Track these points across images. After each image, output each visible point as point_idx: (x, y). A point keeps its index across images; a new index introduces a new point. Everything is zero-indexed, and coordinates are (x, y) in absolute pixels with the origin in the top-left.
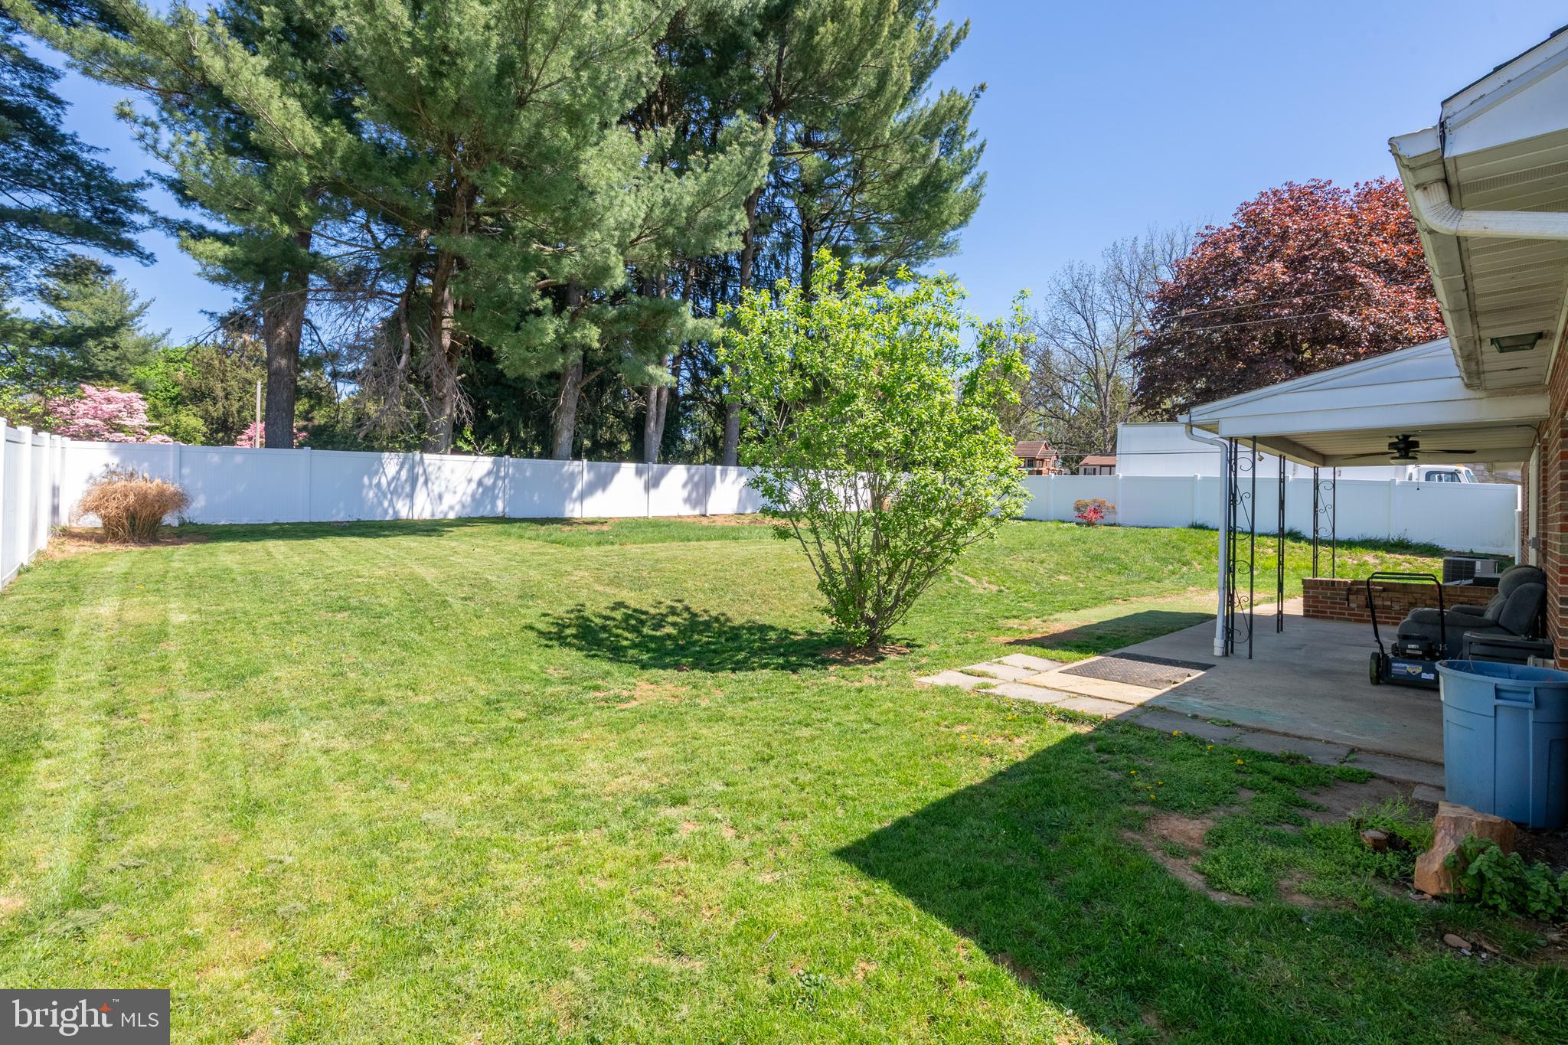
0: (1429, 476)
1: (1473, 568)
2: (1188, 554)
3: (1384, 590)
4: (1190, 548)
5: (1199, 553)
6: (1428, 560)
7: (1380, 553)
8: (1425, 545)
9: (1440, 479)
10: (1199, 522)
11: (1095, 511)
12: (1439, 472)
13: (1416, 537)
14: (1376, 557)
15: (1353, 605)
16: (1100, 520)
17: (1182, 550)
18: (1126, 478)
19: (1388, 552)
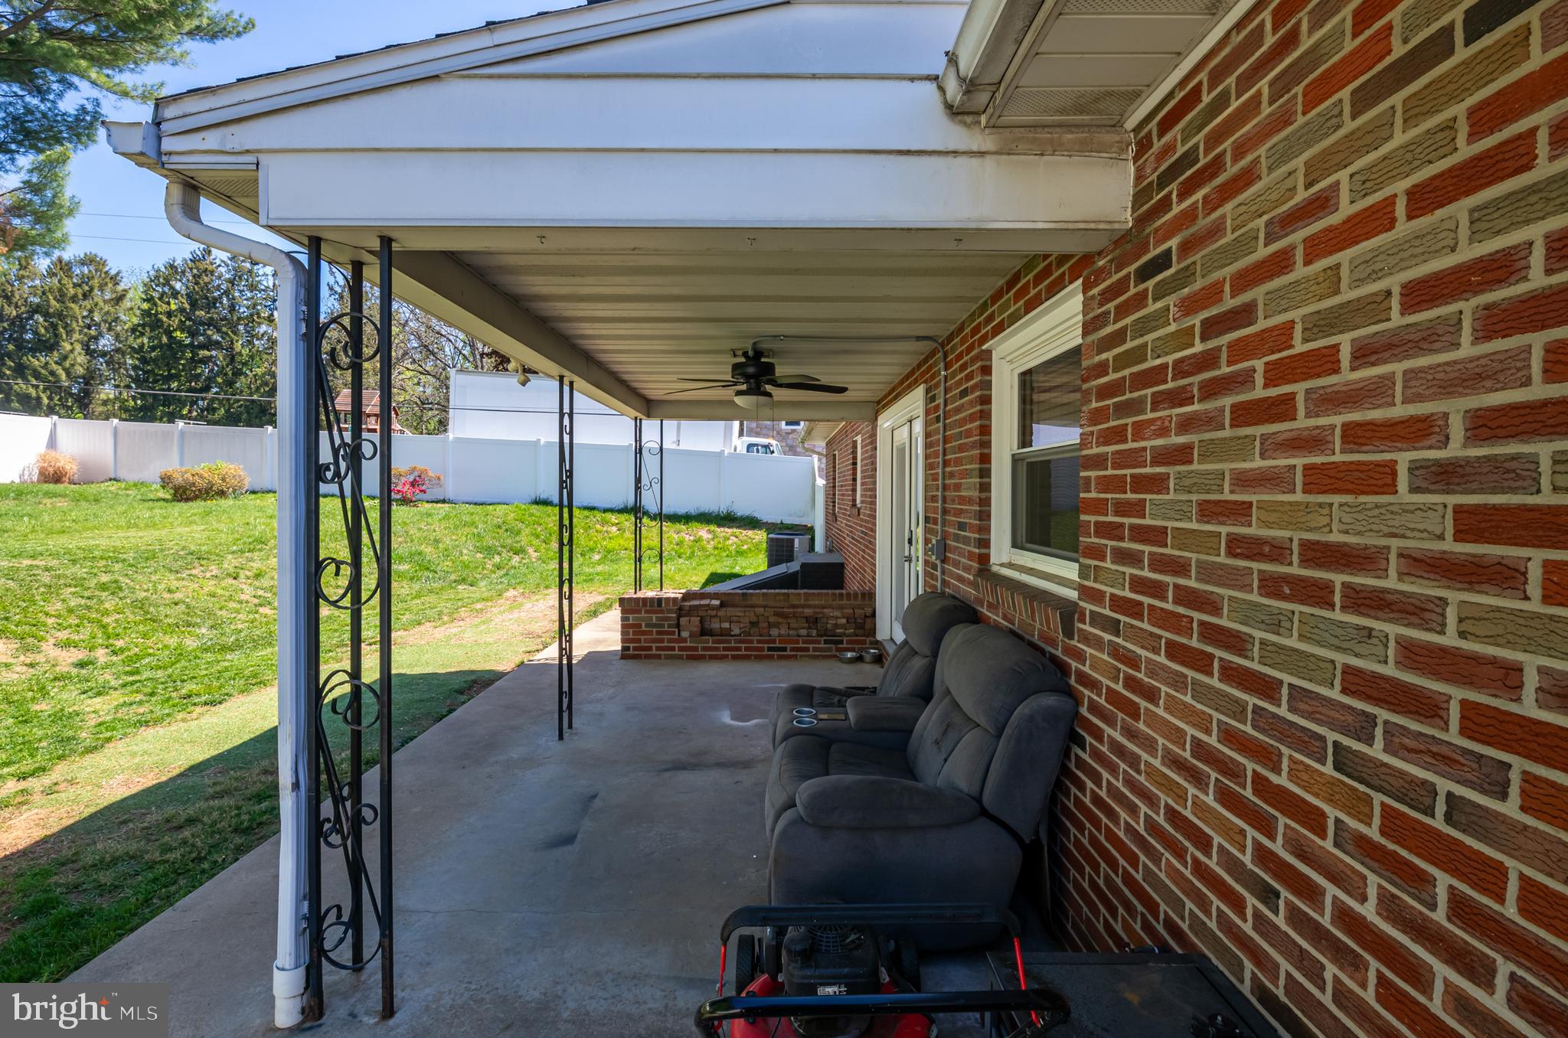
0: (750, 447)
1: (793, 546)
2: (524, 539)
3: (722, 605)
4: (528, 531)
5: (537, 537)
6: (750, 533)
7: (712, 527)
8: (747, 517)
9: (758, 451)
10: (543, 496)
11: (413, 484)
12: (757, 445)
13: (741, 510)
14: (709, 531)
15: (685, 634)
16: (421, 496)
17: (518, 533)
18: (458, 440)
19: (719, 526)
